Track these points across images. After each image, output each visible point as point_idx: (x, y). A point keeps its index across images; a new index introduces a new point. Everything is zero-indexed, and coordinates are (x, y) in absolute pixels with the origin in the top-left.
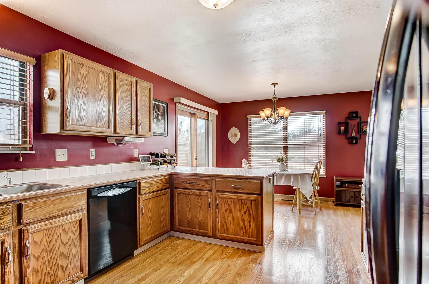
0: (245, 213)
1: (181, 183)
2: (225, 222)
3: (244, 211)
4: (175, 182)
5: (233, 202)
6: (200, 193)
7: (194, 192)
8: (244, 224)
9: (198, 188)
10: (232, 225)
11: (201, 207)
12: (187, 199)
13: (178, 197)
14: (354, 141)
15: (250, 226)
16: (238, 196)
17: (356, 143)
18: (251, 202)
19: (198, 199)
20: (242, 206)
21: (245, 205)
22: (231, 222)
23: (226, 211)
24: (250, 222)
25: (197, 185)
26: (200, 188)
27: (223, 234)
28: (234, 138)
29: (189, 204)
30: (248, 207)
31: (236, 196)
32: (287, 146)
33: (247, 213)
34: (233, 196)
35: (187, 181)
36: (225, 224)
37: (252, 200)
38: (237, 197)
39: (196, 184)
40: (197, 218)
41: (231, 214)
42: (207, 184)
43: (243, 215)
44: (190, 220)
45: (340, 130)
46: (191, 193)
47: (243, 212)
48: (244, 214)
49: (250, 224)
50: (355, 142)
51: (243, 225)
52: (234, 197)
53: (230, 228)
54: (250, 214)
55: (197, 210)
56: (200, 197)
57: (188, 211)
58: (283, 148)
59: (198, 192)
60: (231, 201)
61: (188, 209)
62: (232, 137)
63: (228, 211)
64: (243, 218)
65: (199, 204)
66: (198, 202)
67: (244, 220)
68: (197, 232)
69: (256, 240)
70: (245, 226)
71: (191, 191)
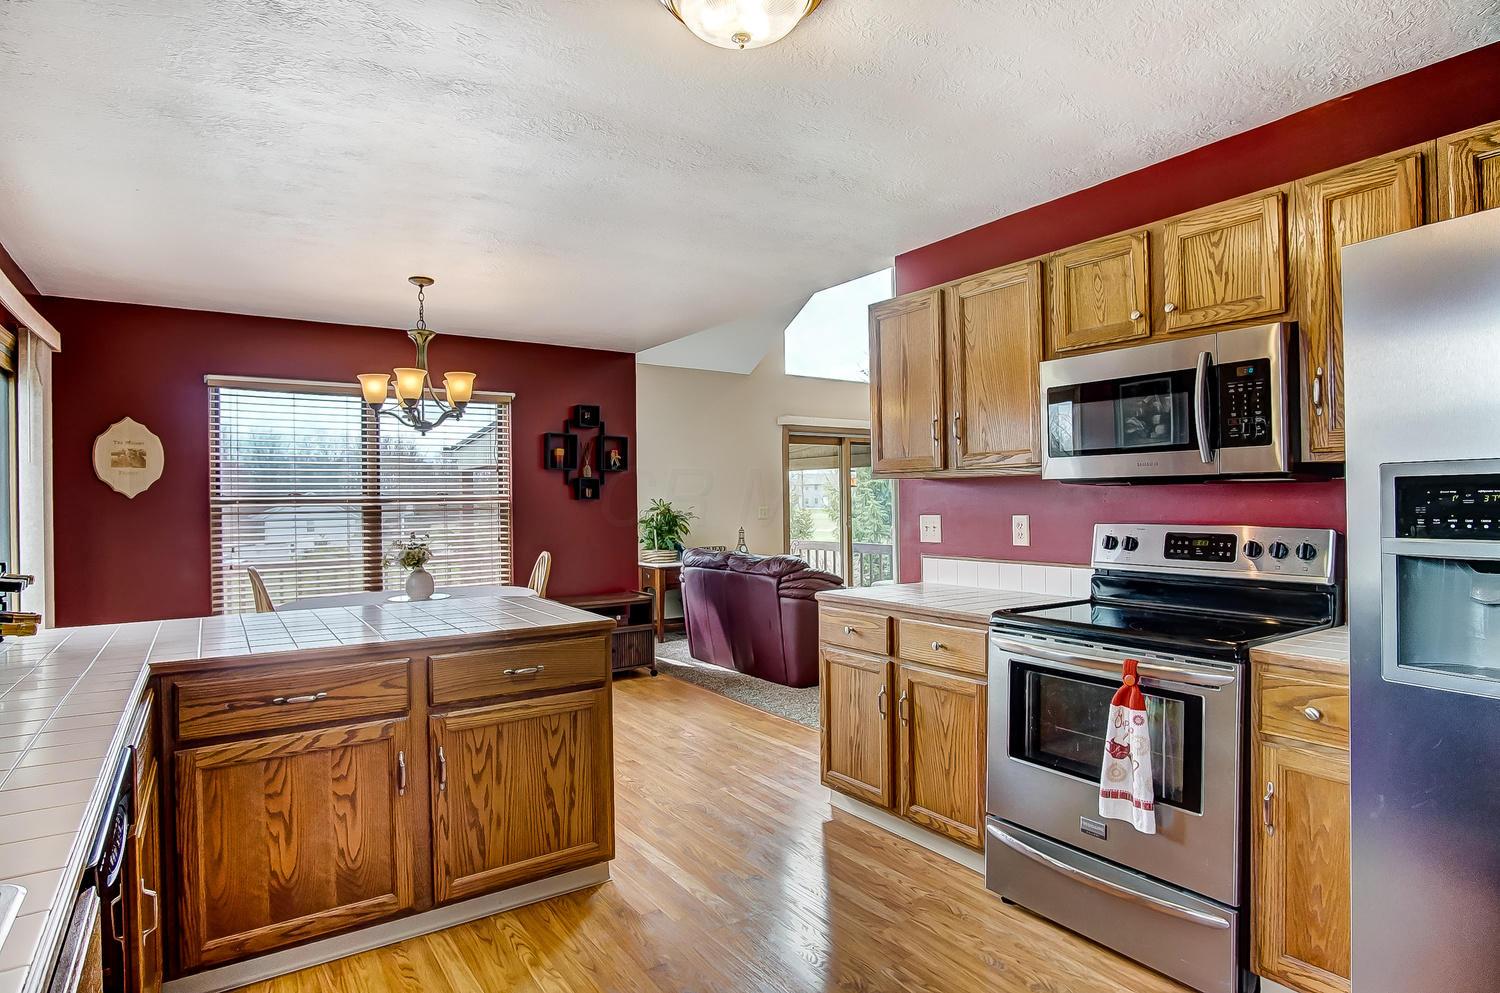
0: (554, 764)
1: (232, 708)
2: (475, 824)
3: (550, 757)
4: (184, 714)
5: (505, 734)
6: (352, 734)
7: (317, 739)
8: (552, 805)
9: (336, 715)
10: (502, 828)
11: (352, 799)
12: (271, 781)
13: (206, 790)
14: (588, 492)
15: (572, 803)
16: (527, 707)
17: (595, 495)
18: (575, 717)
19: (338, 765)
20: (543, 740)
21: (555, 732)
22: (498, 816)
23: (477, 778)
24: (572, 789)
25: (333, 702)
26: (350, 712)
27: (468, 874)
28: (129, 469)
29: (283, 805)
30: (564, 737)
31: (521, 708)
32: (380, 507)
33: (563, 762)
34: (506, 714)
35: (267, 694)
36: (473, 835)
37: (576, 712)
38: (522, 711)
39: (332, 698)
40: (335, 854)
41: (499, 783)
42: (386, 685)
43: (545, 773)
44: (288, 881)
45: (554, 457)
46: (299, 747)
47: (546, 762)
48: (549, 769)
49: (571, 798)
50: (593, 494)
51: (546, 811)
52: (512, 713)
53: (496, 841)
54: (572, 761)
55: (332, 817)
56: (348, 754)
57: (276, 839)
58: (365, 514)
59: (333, 736)
60: (500, 734)
61: (278, 828)
62: (115, 464)
63: (486, 778)
64: (547, 785)
65: (343, 789)
66: (334, 779)
67: (549, 792)
68: (336, 919)
69: (595, 845)
70: (555, 813)
71: (298, 735)
